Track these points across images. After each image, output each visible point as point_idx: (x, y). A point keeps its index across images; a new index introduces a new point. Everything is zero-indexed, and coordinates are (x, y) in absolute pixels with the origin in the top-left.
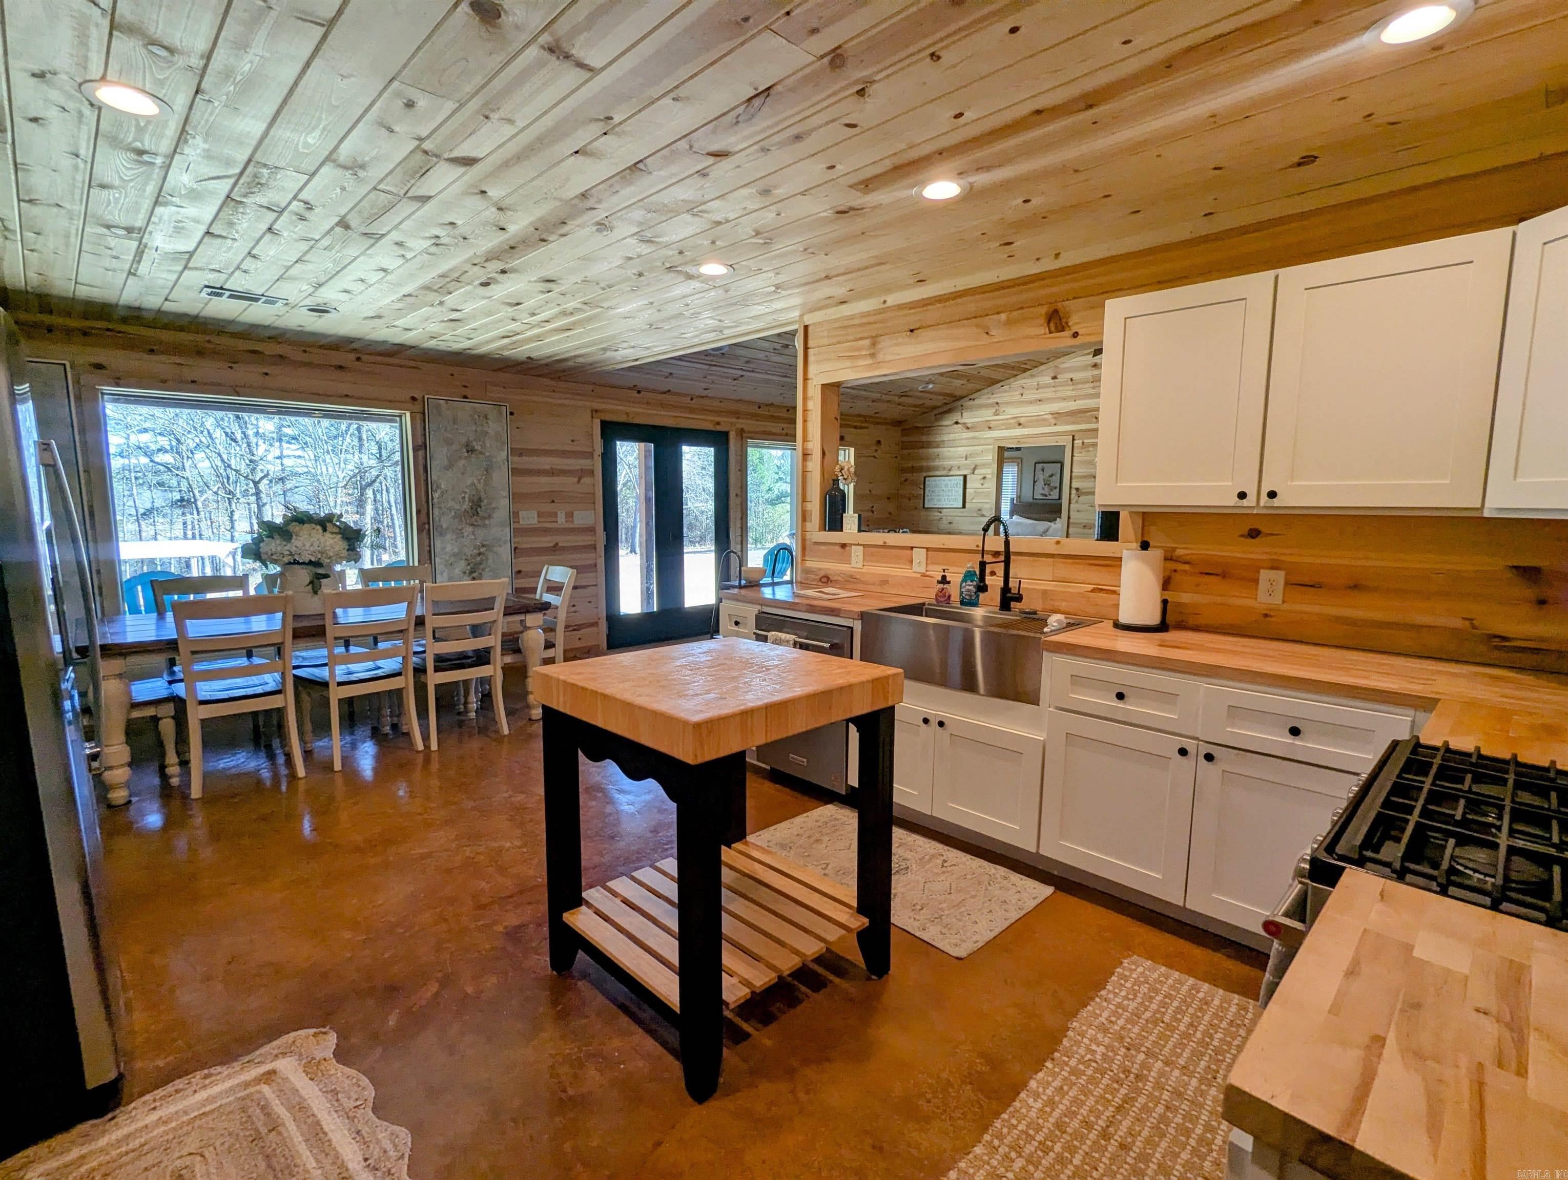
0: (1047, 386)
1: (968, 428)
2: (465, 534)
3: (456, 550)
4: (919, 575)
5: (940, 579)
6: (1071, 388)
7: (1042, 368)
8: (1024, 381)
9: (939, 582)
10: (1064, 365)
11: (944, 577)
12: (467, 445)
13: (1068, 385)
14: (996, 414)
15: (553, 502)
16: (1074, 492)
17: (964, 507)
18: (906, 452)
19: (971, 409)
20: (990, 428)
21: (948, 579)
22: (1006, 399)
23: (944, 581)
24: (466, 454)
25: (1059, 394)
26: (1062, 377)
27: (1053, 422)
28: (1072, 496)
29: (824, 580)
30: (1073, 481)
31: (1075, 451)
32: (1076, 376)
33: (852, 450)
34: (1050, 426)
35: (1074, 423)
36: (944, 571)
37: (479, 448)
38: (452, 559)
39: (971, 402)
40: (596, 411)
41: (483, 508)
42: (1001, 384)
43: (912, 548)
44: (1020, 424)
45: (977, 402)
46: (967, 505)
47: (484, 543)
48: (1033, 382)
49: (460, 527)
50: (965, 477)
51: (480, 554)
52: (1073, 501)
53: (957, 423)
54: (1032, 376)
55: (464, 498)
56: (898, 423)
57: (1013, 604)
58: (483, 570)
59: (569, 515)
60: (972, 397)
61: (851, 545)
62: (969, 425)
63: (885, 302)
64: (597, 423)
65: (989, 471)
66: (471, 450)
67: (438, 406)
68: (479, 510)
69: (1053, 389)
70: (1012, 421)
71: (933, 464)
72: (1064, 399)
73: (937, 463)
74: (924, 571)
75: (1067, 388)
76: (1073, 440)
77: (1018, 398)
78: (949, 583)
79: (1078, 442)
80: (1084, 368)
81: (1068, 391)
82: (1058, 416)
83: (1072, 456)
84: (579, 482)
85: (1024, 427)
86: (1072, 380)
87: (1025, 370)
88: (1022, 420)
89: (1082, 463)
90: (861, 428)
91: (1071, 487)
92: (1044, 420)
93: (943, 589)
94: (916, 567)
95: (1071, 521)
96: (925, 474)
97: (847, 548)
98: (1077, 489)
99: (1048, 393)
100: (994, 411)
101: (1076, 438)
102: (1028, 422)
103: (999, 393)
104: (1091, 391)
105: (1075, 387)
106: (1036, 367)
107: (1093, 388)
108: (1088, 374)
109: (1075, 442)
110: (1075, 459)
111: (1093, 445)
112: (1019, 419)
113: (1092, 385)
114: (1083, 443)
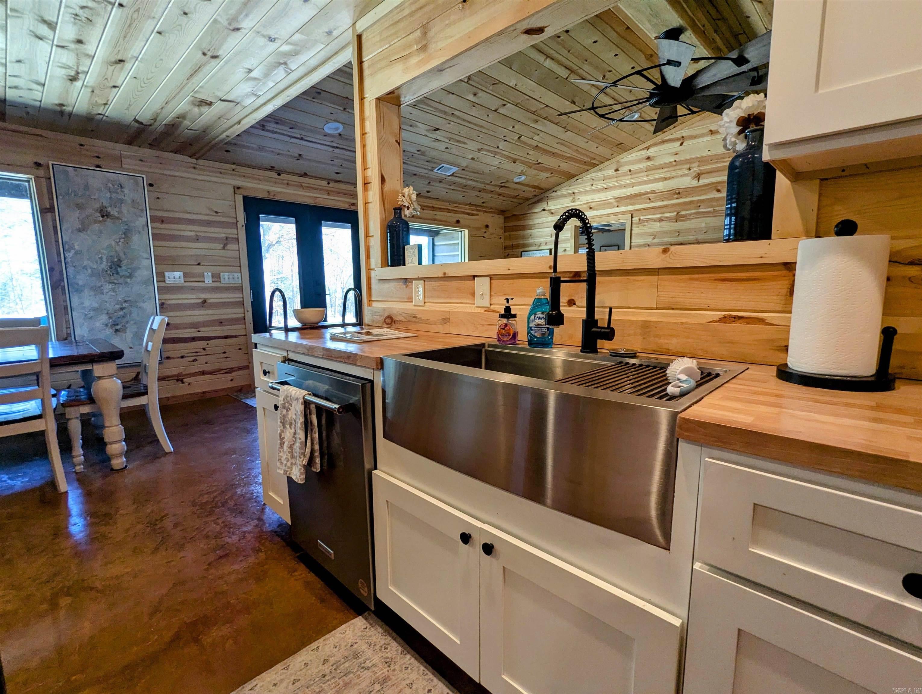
0: (612, 177)
1: (552, 213)
2: (105, 291)
3: (96, 305)
4: (482, 311)
5: (503, 312)
6: (630, 177)
7: (607, 163)
8: (594, 174)
9: (502, 316)
10: (623, 160)
11: (508, 309)
12: (101, 210)
13: (628, 175)
14: (573, 201)
15: (199, 264)
18: (507, 234)
19: (554, 198)
21: (513, 312)
22: (581, 190)
23: (508, 314)
24: (101, 219)
25: (620, 183)
26: (623, 170)
27: (616, 204)
29: (388, 320)
31: (634, 226)
32: (633, 167)
33: (466, 231)
34: (614, 207)
35: (633, 204)
36: (508, 300)
37: (116, 214)
38: (92, 314)
39: (555, 194)
40: (238, 188)
41: (124, 268)
42: (576, 178)
43: (474, 277)
44: (591, 208)
45: (558, 193)
47: (126, 299)
48: (600, 175)
49: (99, 285)
51: (122, 309)
53: (544, 210)
54: (600, 170)
55: (101, 258)
56: (502, 212)
57: (600, 343)
58: (127, 322)
59: (216, 277)
60: (555, 189)
61: (413, 280)
62: (553, 211)
64: (240, 199)
65: (569, 245)
66: (105, 214)
67: (66, 173)
68: (119, 269)
69: (615, 179)
70: (585, 206)
71: (526, 242)
72: (625, 186)
73: (530, 241)
74: (488, 305)
75: (626, 178)
76: (632, 217)
77: (589, 188)
79: (635, 219)
80: (639, 161)
81: (627, 180)
82: (620, 200)
83: (631, 230)
84: (224, 248)
85: (594, 210)
86: (630, 171)
87: (594, 165)
88: (592, 205)
89: (641, 235)
90: (473, 215)
92: (611, 203)
93: (506, 325)
94: (479, 301)
96: (522, 250)
97: (409, 284)
99: (612, 183)
100: (571, 199)
101: (634, 216)
102: (597, 205)
103: (575, 185)
104: (645, 179)
105: (633, 176)
106: (603, 163)
107: (647, 176)
108: (643, 165)
109: (634, 219)
110: (633, 232)
111: (648, 221)
112: (590, 204)
113: (646, 173)
114: (640, 219)
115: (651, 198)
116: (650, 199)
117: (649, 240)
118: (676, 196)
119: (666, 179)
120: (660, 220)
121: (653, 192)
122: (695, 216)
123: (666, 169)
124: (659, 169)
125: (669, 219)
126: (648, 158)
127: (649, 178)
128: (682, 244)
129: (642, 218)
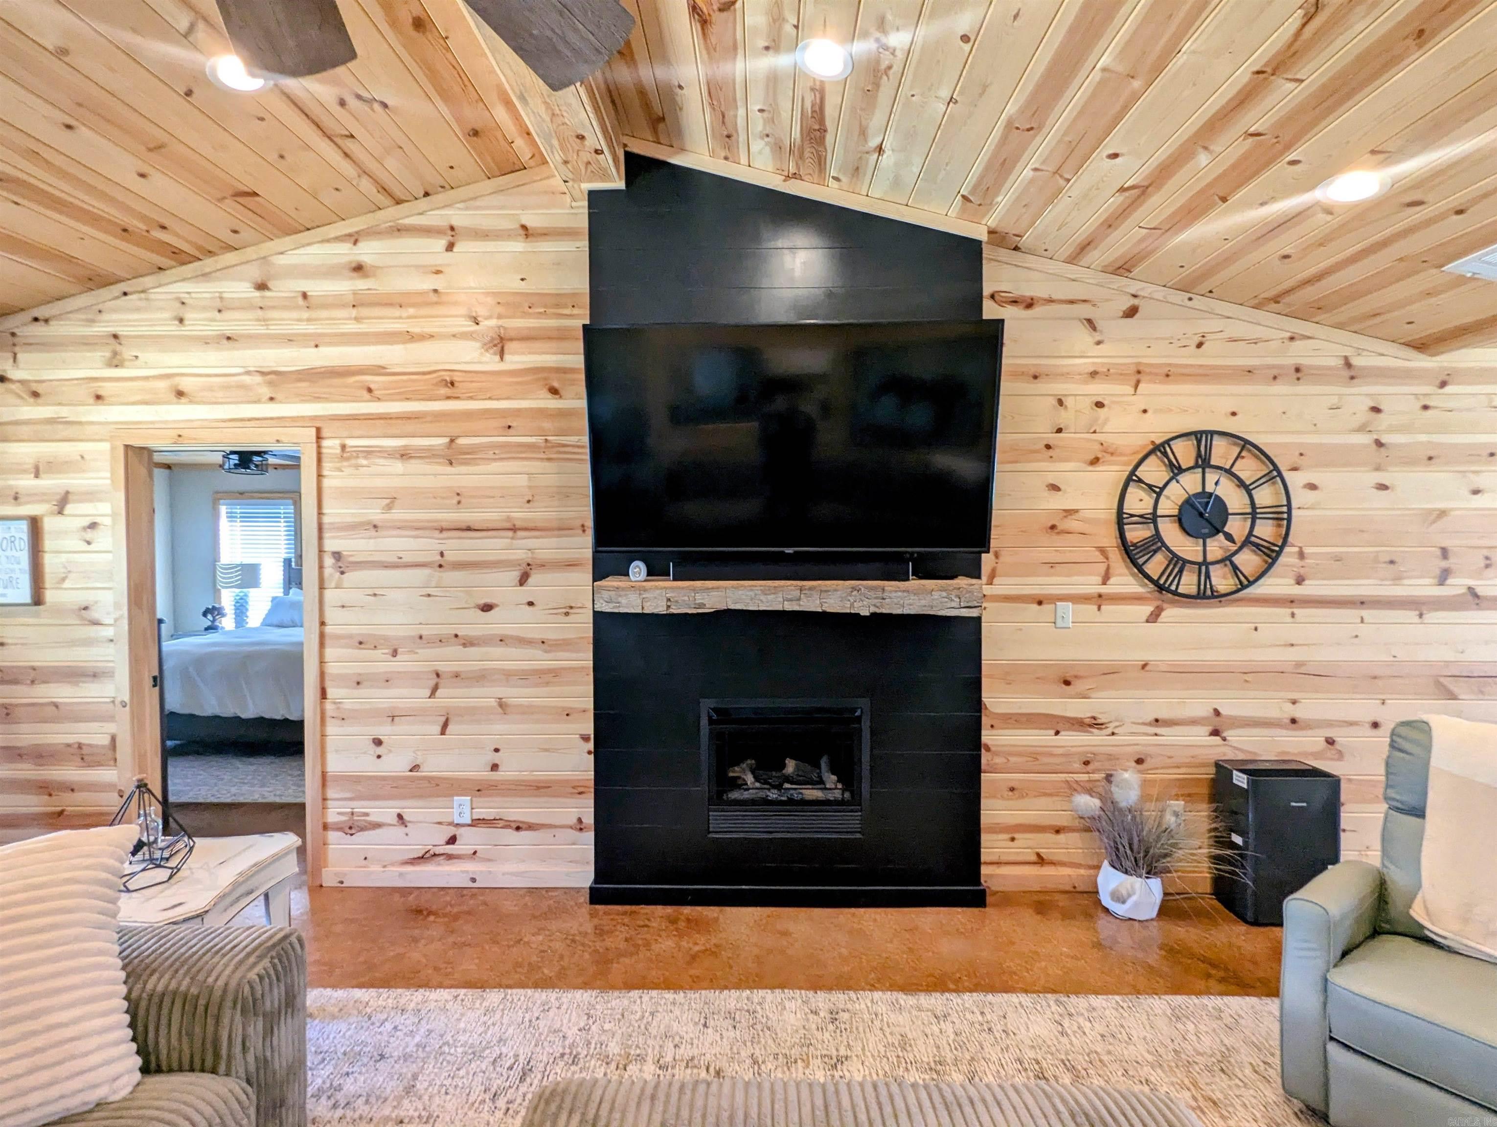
0: (246, 306)
1: (36, 395)
6: (305, 315)
7: (230, 258)
8: (184, 286)
10: (280, 260)
13: (297, 308)
14: (115, 361)
16: (329, 561)
17: (38, 600)
19: (38, 344)
20: (98, 397)
22: (137, 328)
25: (274, 329)
26: (281, 289)
27: (266, 392)
28: (328, 571)
30: (327, 535)
31: (327, 466)
32: (317, 288)
34: (258, 401)
35: (317, 399)
39: (39, 330)
42: (120, 287)
44: (180, 394)
45: (56, 330)
46: (50, 596)
48: (208, 291)
50: (35, 525)
52: (330, 583)
53: (2, 379)
54: (205, 276)
60: (41, 312)
62: (39, 388)
65: (104, 508)
69: (259, 313)
70: (162, 385)
72: (290, 340)
75: (295, 315)
76: (319, 438)
77: (171, 328)
79: (331, 445)
80: (330, 272)
81: (298, 323)
82: (277, 381)
83: (320, 476)
85: (191, 401)
86: (305, 296)
88: (185, 384)
89: (348, 494)
91: (321, 551)
95: (328, 629)
98: (337, 555)
99: (248, 323)
100: (108, 354)
101: (325, 433)
102: (211, 389)
103: (115, 310)
104: (352, 327)
105: (314, 314)
106: (211, 253)
107: (357, 319)
108: (346, 286)
109: (325, 443)
110: (326, 483)
111: (368, 453)
112: (177, 380)
113: (354, 312)
114: (343, 447)
115: (372, 386)
116: (370, 390)
117: (375, 513)
118: (444, 391)
120: (404, 455)
121: (379, 370)
122: (499, 454)
123: (411, 311)
124: (390, 305)
125: (428, 455)
126: (358, 268)
127: (363, 327)
128: (469, 529)
129: (350, 442)
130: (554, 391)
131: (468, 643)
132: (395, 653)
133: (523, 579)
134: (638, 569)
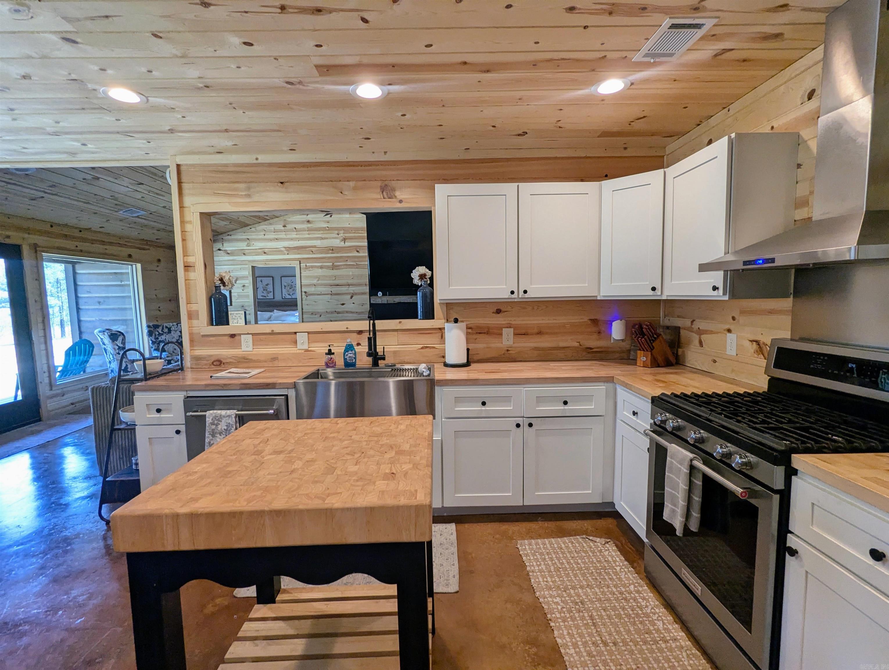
0: (281, 231)
1: (228, 254)
4: (303, 351)
5: (327, 351)
6: (295, 233)
7: (277, 220)
8: (265, 226)
9: (326, 354)
10: (290, 220)
11: (330, 350)
13: (294, 231)
14: (248, 245)
16: (303, 294)
19: (229, 241)
20: (244, 254)
22: (254, 237)
23: (330, 352)
25: (288, 236)
26: (289, 227)
27: (286, 252)
28: (303, 296)
29: (218, 363)
30: (303, 287)
31: (302, 270)
32: (298, 226)
33: (139, 266)
34: (284, 254)
35: (299, 254)
36: (329, 346)
39: (229, 237)
42: (250, 227)
43: (295, 333)
44: (265, 253)
45: (233, 237)
46: (233, 304)
48: (272, 228)
52: (304, 299)
53: (219, 250)
54: (271, 224)
57: (380, 362)
60: (230, 233)
61: (240, 335)
62: (229, 252)
63: (257, 159)
65: (247, 281)
69: (284, 233)
70: (259, 250)
72: (292, 239)
74: (307, 348)
75: (293, 233)
76: (300, 263)
77: (262, 237)
78: (333, 354)
79: (303, 265)
80: (303, 222)
81: (294, 235)
82: (289, 250)
83: (301, 273)
85: (268, 255)
86: (295, 228)
87: (266, 220)
88: (266, 250)
89: (307, 277)
90: (144, 249)
91: (301, 291)
92: (282, 251)
93: (331, 358)
94: (299, 346)
95: (304, 310)
97: (236, 338)
98: (305, 292)
99: (282, 235)
100: (246, 243)
101: (301, 262)
102: (270, 252)
103: (248, 232)
104: (307, 236)
105: (298, 233)
106: (273, 219)
107: (308, 234)
108: (306, 226)
109: (301, 265)
110: (302, 275)
111: (312, 267)
112: (263, 250)
113: (308, 232)
114: (306, 265)
115: (313, 251)
117: (315, 282)
118: (331, 251)
119: (322, 239)
120: (321, 267)
121: (315, 247)
122: (345, 267)
123: (322, 232)
124: (317, 230)
125: (328, 267)
126: (308, 221)
127: (311, 236)
128: (338, 285)
129: (308, 265)
130: (358, 251)
131: (338, 313)
132: (320, 316)
133: (352, 297)
134: (380, 294)
